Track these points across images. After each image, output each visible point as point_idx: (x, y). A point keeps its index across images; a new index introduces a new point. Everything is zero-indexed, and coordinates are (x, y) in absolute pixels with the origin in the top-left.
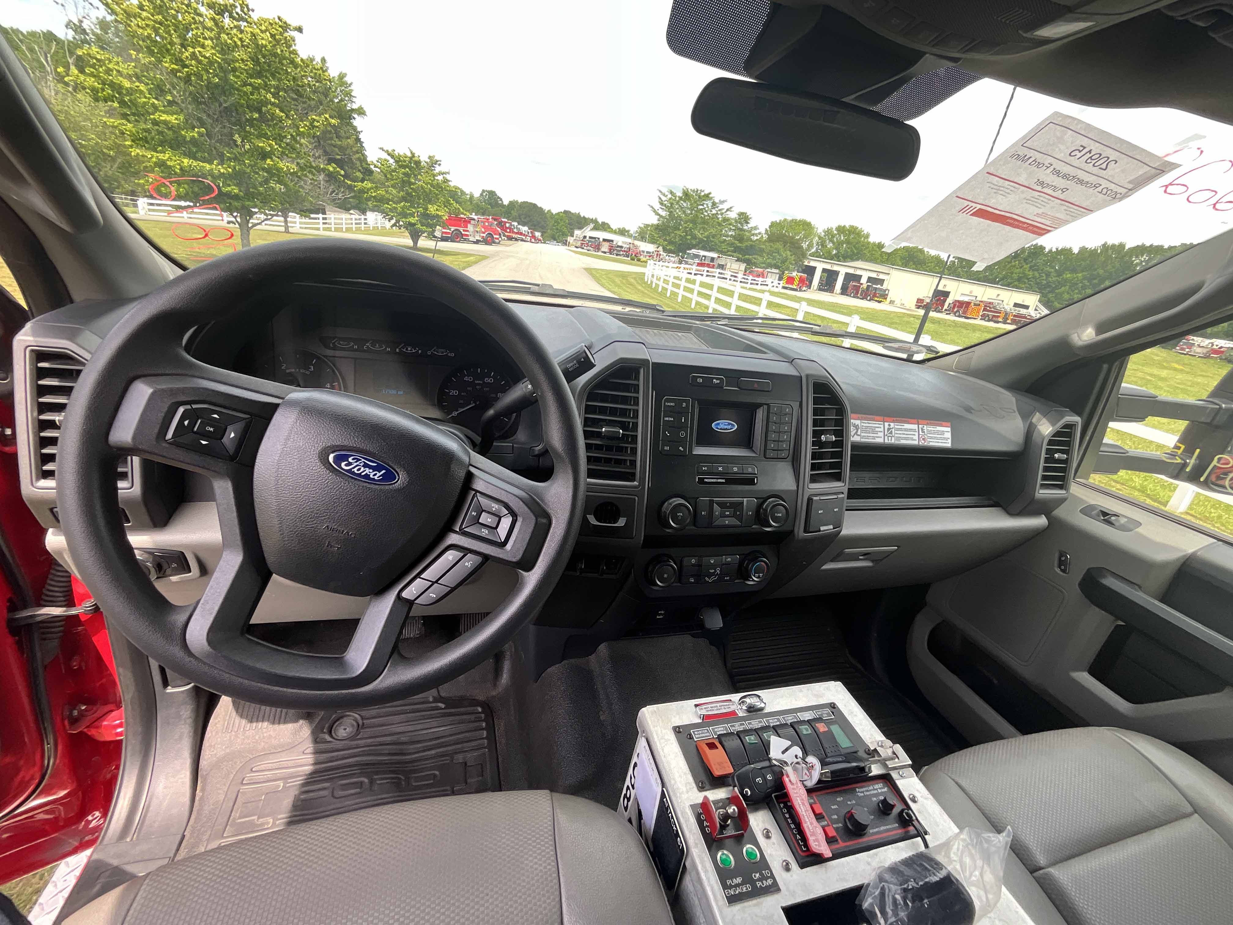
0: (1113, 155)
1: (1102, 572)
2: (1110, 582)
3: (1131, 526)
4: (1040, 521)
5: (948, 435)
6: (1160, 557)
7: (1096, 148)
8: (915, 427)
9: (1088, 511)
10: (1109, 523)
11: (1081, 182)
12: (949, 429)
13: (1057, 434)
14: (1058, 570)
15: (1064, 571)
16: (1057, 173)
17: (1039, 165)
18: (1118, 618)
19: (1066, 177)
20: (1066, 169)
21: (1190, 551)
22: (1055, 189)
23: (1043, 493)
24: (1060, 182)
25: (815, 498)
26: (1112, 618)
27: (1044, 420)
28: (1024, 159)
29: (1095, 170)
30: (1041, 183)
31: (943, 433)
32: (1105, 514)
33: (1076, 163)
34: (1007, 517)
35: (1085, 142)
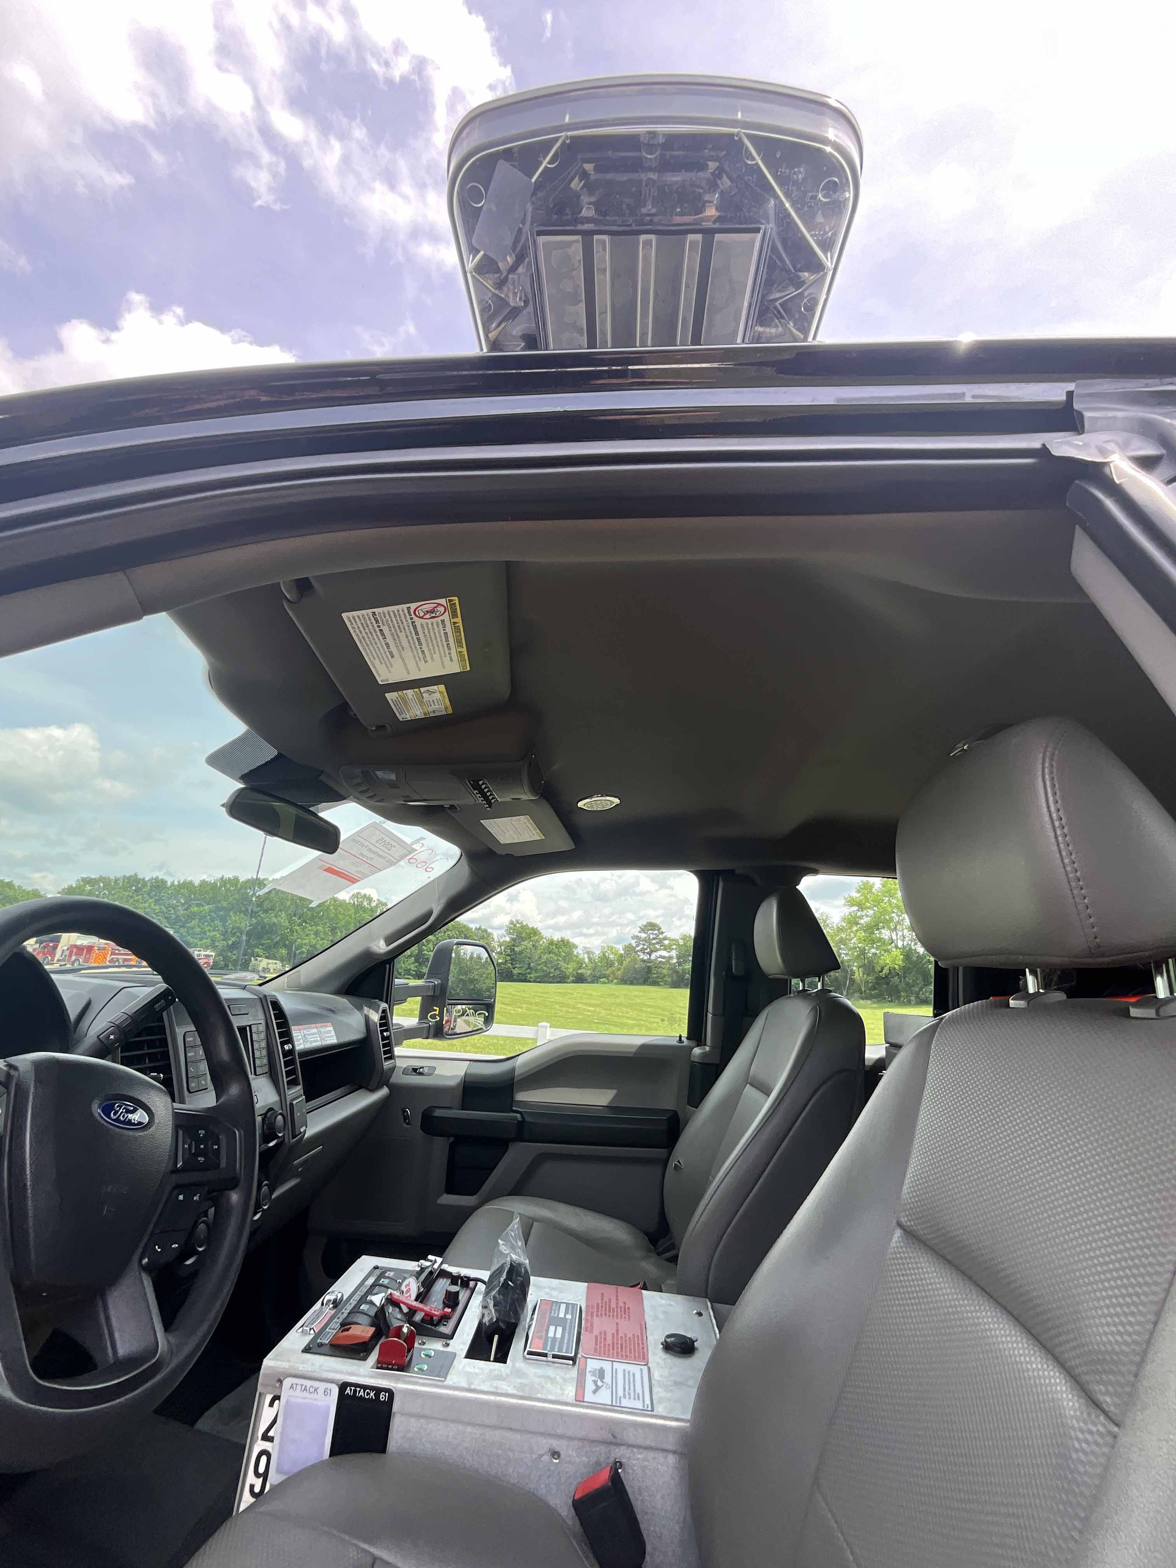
0: (394, 844)
1: (432, 1108)
2: (438, 1113)
3: (430, 1072)
4: (384, 1091)
5: (333, 1033)
6: (452, 1083)
7: (387, 839)
8: (315, 1030)
9: (405, 1072)
10: (421, 1074)
11: (379, 856)
12: (331, 1028)
13: (382, 1018)
14: (405, 1126)
15: (408, 1124)
16: (370, 850)
17: (362, 845)
18: (449, 1136)
19: (373, 852)
20: (374, 849)
21: (463, 1073)
22: (367, 858)
23: (387, 1064)
24: (371, 855)
25: (294, 1102)
26: (446, 1139)
27: (371, 1011)
28: (357, 842)
29: (386, 851)
30: (362, 855)
31: (330, 1032)
32: (415, 1070)
33: (377, 845)
34: (368, 1093)
35: (383, 836)
